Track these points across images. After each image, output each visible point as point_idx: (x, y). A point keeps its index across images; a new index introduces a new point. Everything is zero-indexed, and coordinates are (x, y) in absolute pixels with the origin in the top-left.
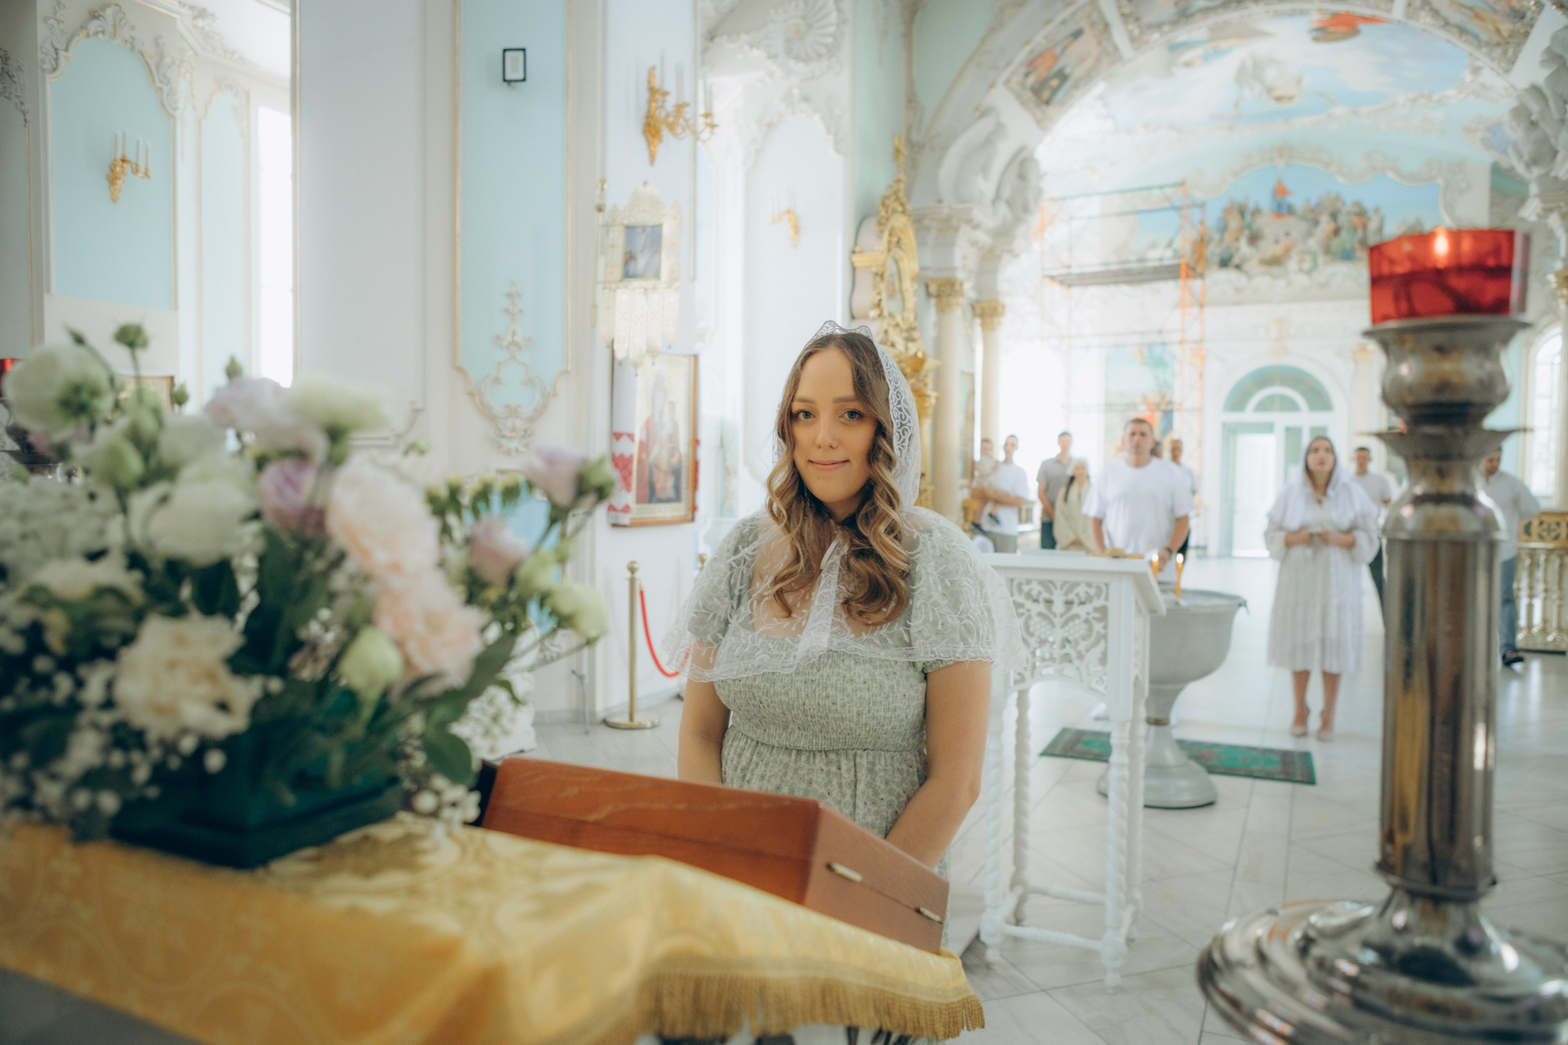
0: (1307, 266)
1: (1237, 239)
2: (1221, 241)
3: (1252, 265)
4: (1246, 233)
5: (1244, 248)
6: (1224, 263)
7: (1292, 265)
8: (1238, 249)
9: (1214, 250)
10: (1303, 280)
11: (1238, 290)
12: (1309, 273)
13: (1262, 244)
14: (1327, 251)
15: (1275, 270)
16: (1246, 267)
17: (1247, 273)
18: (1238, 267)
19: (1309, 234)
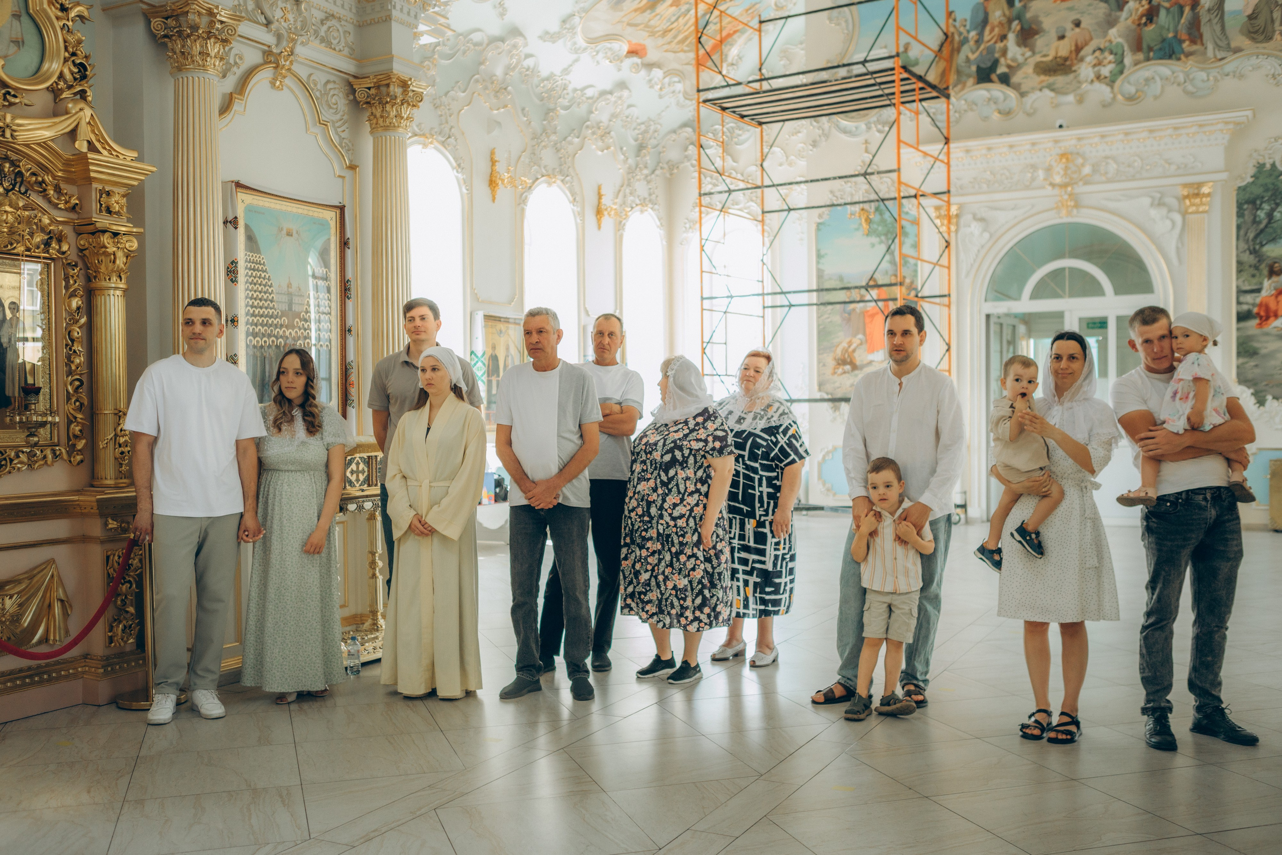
0: (1105, 71)
1: (1003, 37)
2: (978, 42)
3: (1026, 76)
4: (1016, 25)
5: (1014, 50)
6: (985, 75)
7: (1085, 70)
8: (1004, 52)
9: (969, 54)
10: (1102, 91)
11: (1007, 113)
12: (1111, 82)
13: (1040, 42)
14: (1138, 45)
15: (1060, 80)
16: (1015, 79)
17: (1016, 87)
18: (1005, 79)
19: (1111, 22)
